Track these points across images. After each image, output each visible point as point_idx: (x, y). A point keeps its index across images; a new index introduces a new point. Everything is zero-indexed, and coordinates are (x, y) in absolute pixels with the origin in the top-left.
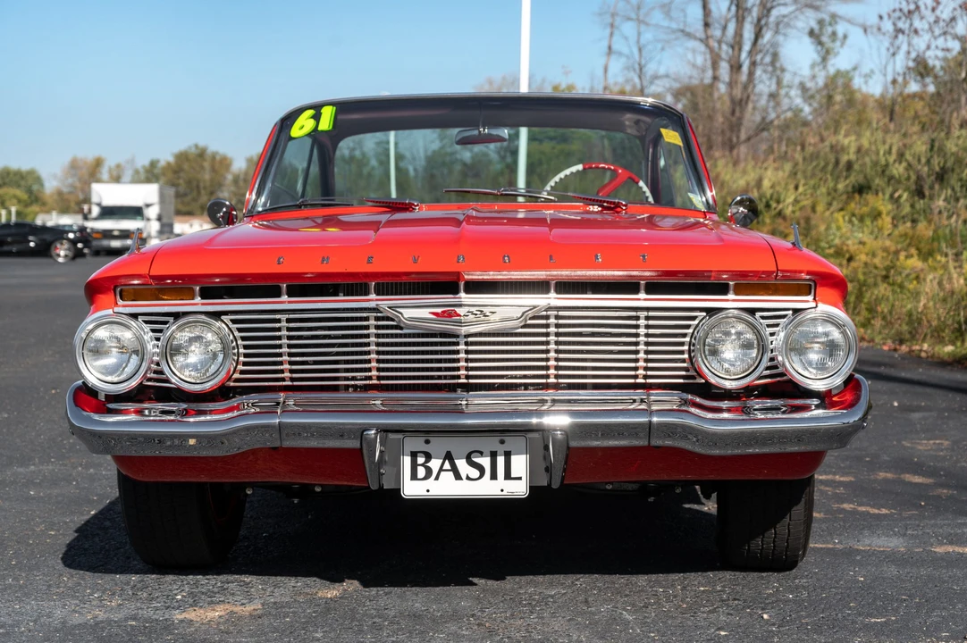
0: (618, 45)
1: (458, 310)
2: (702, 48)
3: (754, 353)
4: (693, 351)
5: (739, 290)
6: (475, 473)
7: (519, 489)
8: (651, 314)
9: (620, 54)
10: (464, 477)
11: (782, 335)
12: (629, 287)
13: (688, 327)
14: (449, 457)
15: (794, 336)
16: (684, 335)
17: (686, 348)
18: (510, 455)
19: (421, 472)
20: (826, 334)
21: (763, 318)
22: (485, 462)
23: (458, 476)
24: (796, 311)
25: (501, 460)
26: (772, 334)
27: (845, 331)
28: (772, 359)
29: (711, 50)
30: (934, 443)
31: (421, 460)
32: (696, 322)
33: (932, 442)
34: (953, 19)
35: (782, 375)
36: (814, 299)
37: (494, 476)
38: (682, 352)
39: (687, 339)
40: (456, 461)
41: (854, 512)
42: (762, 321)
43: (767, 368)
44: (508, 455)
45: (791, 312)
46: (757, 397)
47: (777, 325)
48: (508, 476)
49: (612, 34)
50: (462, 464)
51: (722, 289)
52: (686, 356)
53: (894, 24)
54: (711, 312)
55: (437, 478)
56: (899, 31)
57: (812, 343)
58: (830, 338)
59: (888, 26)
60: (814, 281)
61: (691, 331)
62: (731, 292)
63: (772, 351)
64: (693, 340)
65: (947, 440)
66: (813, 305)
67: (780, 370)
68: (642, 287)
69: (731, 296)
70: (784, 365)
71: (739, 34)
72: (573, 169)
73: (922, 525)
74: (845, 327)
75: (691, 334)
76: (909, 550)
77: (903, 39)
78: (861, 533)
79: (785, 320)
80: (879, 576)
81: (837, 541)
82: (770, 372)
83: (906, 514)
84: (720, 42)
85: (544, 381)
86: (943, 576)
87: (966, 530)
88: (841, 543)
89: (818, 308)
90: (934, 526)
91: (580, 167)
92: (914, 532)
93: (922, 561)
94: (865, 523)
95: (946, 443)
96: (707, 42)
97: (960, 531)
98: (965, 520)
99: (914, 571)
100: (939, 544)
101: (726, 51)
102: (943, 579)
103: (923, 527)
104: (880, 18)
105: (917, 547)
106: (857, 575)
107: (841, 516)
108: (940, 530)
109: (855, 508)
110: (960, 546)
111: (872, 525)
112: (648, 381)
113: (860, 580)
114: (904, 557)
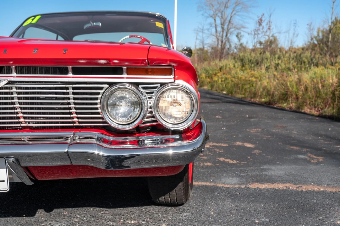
0: (199, 37)
2: (215, 38)
5: (130, 71)
7: (3, 187)
8: (75, 86)
9: (199, 39)
13: (98, 94)
16: (96, 99)
17: (99, 106)
21: (143, 88)
24: (162, 84)
26: (150, 98)
27: (191, 96)
28: (151, 112)
29: (217, 38)
30: (256, 130)
32: (103, 91)
33: (256, 129)
34: (267, 31)
35: (156, 121)
36: (174, 77)
38: (97, 109)
39: (99, 101)
41: (224, 162)
42: (143, 90)
43: (149, 117)
45: (159, 85)
46: (148, 133)
47: (152, 93)
49: (197, 35)
52: (100, 111)
53: (254, 32)
54: (111, 84)
56: (255, 34)
59: (253, 33)
60: (173, 66)
61: (100, 96)
62: (125, 73)
63: (150, 108)
64: (102, 101)
65: (260, 128)
66: (173, 80)
67: (155, 118)
68: (70, 70)
69: (125, 76)
71: (223, 35)
72: (126, 37)
73: (247, 170)
74: (191, 94)
75: (100, 98)
76: (239, 187)
77: (256, 36)
78: (223, 175)
79: (157, 89)
80: (222, 209)
81: (211, 180)
82: (150, 119)
83: (242, 163)
84: (219, 36)
85: (19, 125)
86: (251, 209)
87: (264, 173)
88: (213, 182)
89: (175, 83)
90: (252, 170)
91: (128, 37)
92: (244, 174)
93: (243, 196)
94: (225, 169)
95: (260, 130)
96: (216, 36)
97: (261, 174)
98: (264, 167)
99: (238, 205)
100: (253, 182)
101: (220, 38)
102: (251, 213)
103: (247, 171)
104: (251, 31)
105: (243, 184)
106: (211, 209)
107: (218, 165)
108: (254, 173)
109: (224, 160)
110: (261, 183)
111: (228, 170)
112: (81, 125)
113: (212, 214)
114: (236, 193)
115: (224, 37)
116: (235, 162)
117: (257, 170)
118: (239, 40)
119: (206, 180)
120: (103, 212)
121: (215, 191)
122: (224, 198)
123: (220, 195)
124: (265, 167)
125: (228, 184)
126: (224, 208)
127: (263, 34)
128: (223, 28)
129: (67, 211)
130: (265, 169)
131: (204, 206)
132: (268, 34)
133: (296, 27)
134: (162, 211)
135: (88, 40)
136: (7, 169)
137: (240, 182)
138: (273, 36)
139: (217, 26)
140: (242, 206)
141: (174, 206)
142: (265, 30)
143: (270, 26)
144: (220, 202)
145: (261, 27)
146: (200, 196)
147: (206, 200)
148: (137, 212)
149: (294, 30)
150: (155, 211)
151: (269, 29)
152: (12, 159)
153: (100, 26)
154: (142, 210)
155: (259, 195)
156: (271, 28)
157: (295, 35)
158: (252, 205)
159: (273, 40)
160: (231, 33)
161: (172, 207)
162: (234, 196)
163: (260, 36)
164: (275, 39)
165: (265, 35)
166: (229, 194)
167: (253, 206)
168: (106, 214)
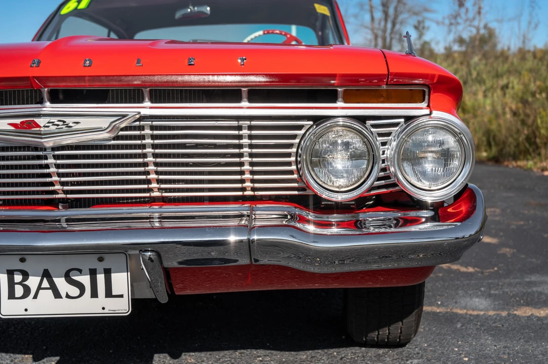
1: (37, 120)
3: (364, 164)
4: (300, 162)
6: (75, 291)
7: (121, 307)
8: (254, 123)
10: (63, 295)
11: (394, 144)
12: (230, 94)
13: (294, 137)
14: (46, 274)
15: (406, 146)
16: (290, 146)
17: (293, 159)
18: (110, 273)
19: (19, 291)
20: (441, 143)
21: (374, 126)
22: (85, 280)
23: (57, 295)
24: (408, 119)
25: (101, 278)
26: (384, 144)
27: (461, 139)
28: (384, 170)
29: (374, 33)
31: (18, 278)
32: (302, 132)
34: (473, 18)
35: (395, 185)
36: (428, 106)
37: (94, 294)
38: (289, 164)
39: (294, 150)
40: (54, 279)
41: (451, 271)
42: (372, 130)
43: (379, 179)
44: (108, 273)
45: (403, 120)
47: (389, 134)
48: (109, 294)
50: (60, 282)
51: (330, 96)
52: (294, 167)
53: (450, 21)
54: (317, 120)
55: (35, 297)
56: (451, 24)
57: (425, 152)
58: (445, 147)
59: (447, 22)
60: (428, 86)
61: (297, 141)
62: (340, 99)
63: (383, 161)
64: (300, 150)
65: (498, 208)
66: (427, 112)
67: (392, 180)
68: (244, 95)
69: (340, 104)
70: (396, 176)
71: (385, 26)
72: (257, 34)
73: (500, 284)
74: (462, 135)
75: (297, 145)
76: (498, 315)
77: (453, 28)
78: (457, 294)
79: (397, 128)
80: (481, 353)
81: (439, 303)
82: (382, 182)
83: (487, 272)
84: (378, 29)
85: (147, 195)
86: (536, 353)
87: (535, 289)
88: (442, 305)
89: (432, 116)
90: (510, 285)
91: (261, 33)
92: (497, 292)
93: (512, 330)
94: (458, 283)
95: (498, 211)
96: (372, 30)
97: (530, 290)
98: (531, 278)
99: (508, 345)
100: (519, 305)
101: (380, 33)
102: (538, 358)
103: (502, 286)
104: (444, 18)
105: (503, 309)
106: (461, 352)
107: (441, 275)
108: (516, 289)
109: (449, 267)
110: (535, 308)
111: (464, 285)
112: (257, 193)
113: (465, 361)
114: (496, 324)
115: (389, 31)
116: (471, 270)
117: (520, 283)
118: (421, 35)
119: (429, 302)
120: (261, 359)
121: (454, 322)
122: (476, 334)
123: (466, 328)
124: (533, 278)
125: (473, 310)
126: (484, 351)
127: (468, 23)
128: (386, 14)
129: (193, 357)
130: (535, 282)
131: (445, 347)
132: (476, 23)
133: (533, 8)
134: (371, 357)
135: (196, 40)
136: (129, 273)
137: (495, 305)
138: (486, 27)
139: (374, 10)
140: (517, 347)
141: (390, 348)
142: (471, 15)
143: (480, 8)
144: (472, 340)
145: (463, 10)
146: (429, 329)
147: (445, 337)
148: (324, 358)
149: (531, 15)
150: (356, 356)
151: (479, 13)
152: (149, 253)
153: (206, 14)
154: (332, 355)
155: (540, 329)
156: (483, 11)
157: (533, 25)
158: (535, 345)
159: (487, 36)
160: (402, 23)
161: (386, 349)
162: (494, 329)
163: (460, 28)
164: (491, 34)
165: (470, 26)
166: (483, 326)
167: (538, 347)
168: (268, 361)
